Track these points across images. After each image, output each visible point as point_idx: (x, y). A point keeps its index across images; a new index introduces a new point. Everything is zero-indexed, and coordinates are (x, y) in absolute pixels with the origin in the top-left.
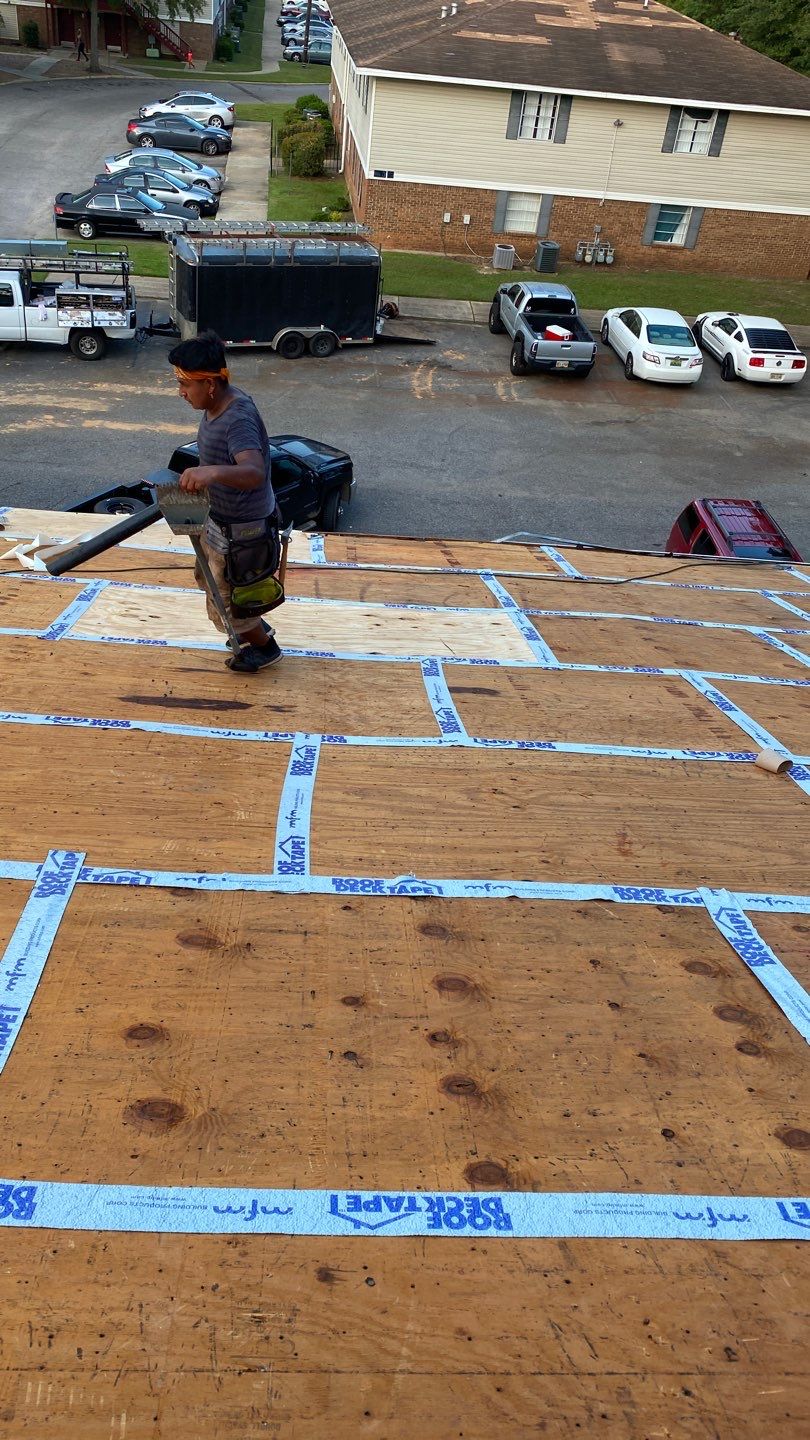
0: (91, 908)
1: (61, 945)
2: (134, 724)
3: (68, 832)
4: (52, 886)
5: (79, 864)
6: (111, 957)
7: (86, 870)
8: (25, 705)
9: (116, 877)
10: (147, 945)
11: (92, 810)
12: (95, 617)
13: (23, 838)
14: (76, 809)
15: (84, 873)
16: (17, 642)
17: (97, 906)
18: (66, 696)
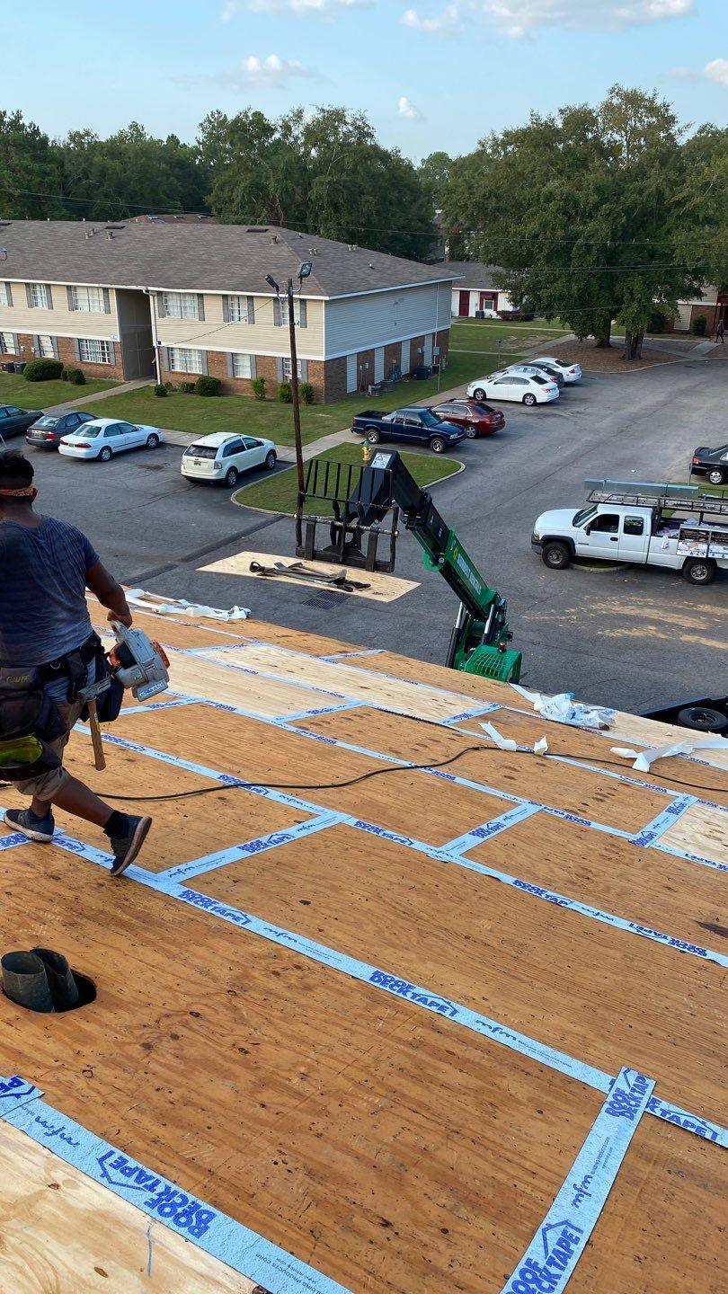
0: (656, 1144)
1: (625, 1177)
2: (711, 955)
3: (640, 1052)
4: (622, 1107)
5: (649, 1091)
6: (673, 1210)
7: (654, 1101)
8: (613, 907)
9: (683, 1119)
10: (709, 1211)
11: (663, 1035)
12: (682, 832)
13: (599, 1044)
14: (650, 1029)
15: (652, 1103)
16: (610, 840)
17: (662, 1145)
18: (649, 907)
